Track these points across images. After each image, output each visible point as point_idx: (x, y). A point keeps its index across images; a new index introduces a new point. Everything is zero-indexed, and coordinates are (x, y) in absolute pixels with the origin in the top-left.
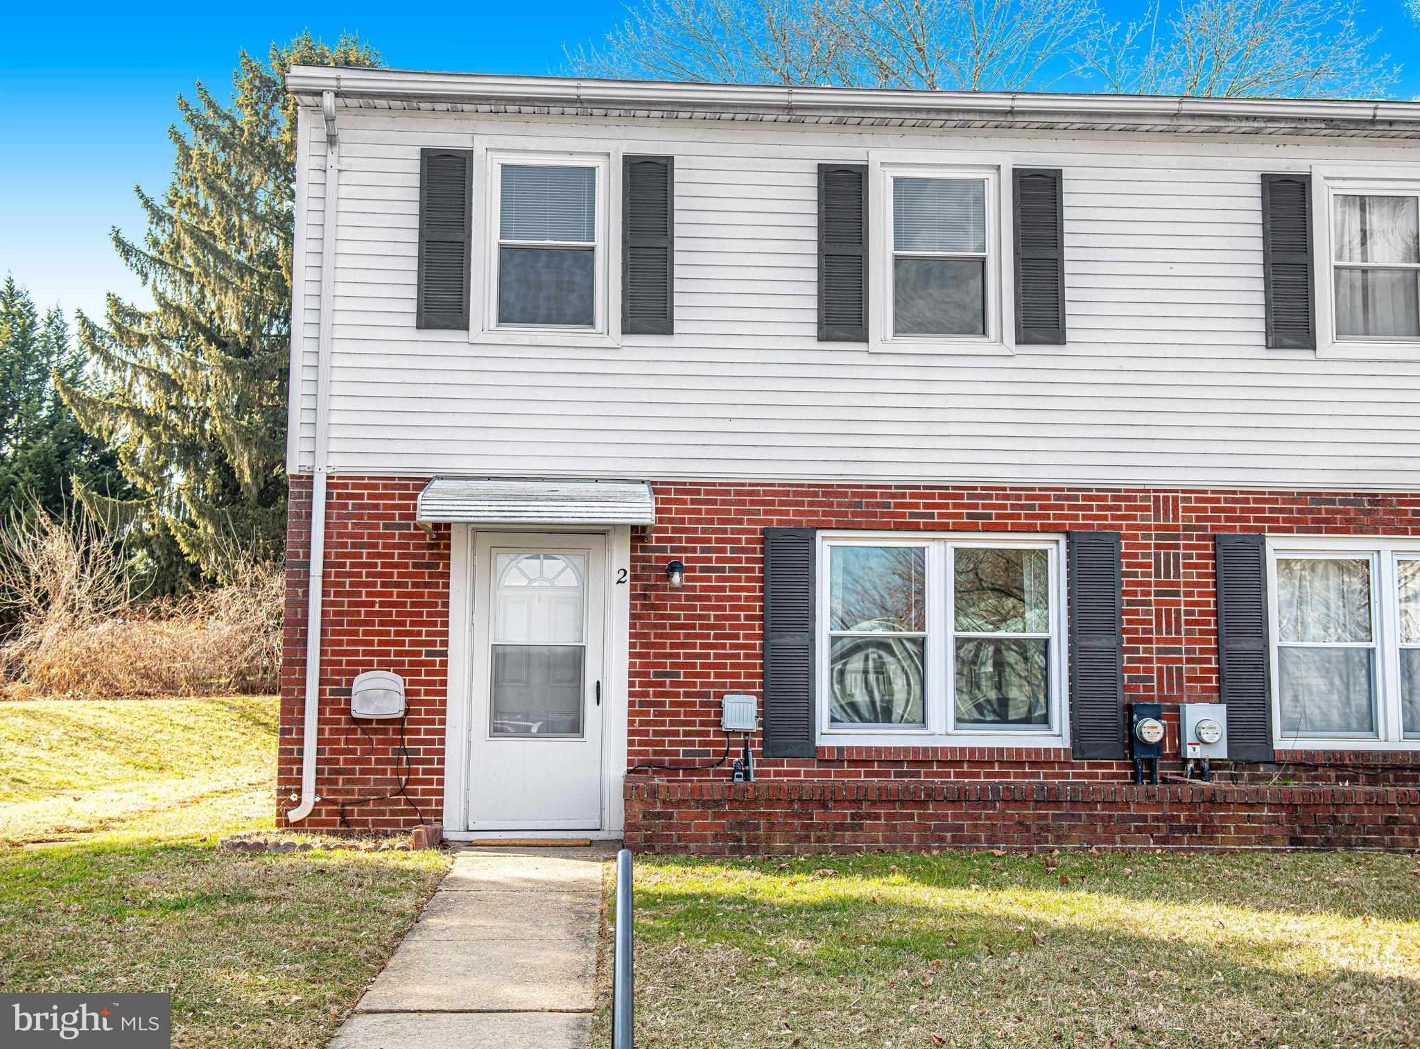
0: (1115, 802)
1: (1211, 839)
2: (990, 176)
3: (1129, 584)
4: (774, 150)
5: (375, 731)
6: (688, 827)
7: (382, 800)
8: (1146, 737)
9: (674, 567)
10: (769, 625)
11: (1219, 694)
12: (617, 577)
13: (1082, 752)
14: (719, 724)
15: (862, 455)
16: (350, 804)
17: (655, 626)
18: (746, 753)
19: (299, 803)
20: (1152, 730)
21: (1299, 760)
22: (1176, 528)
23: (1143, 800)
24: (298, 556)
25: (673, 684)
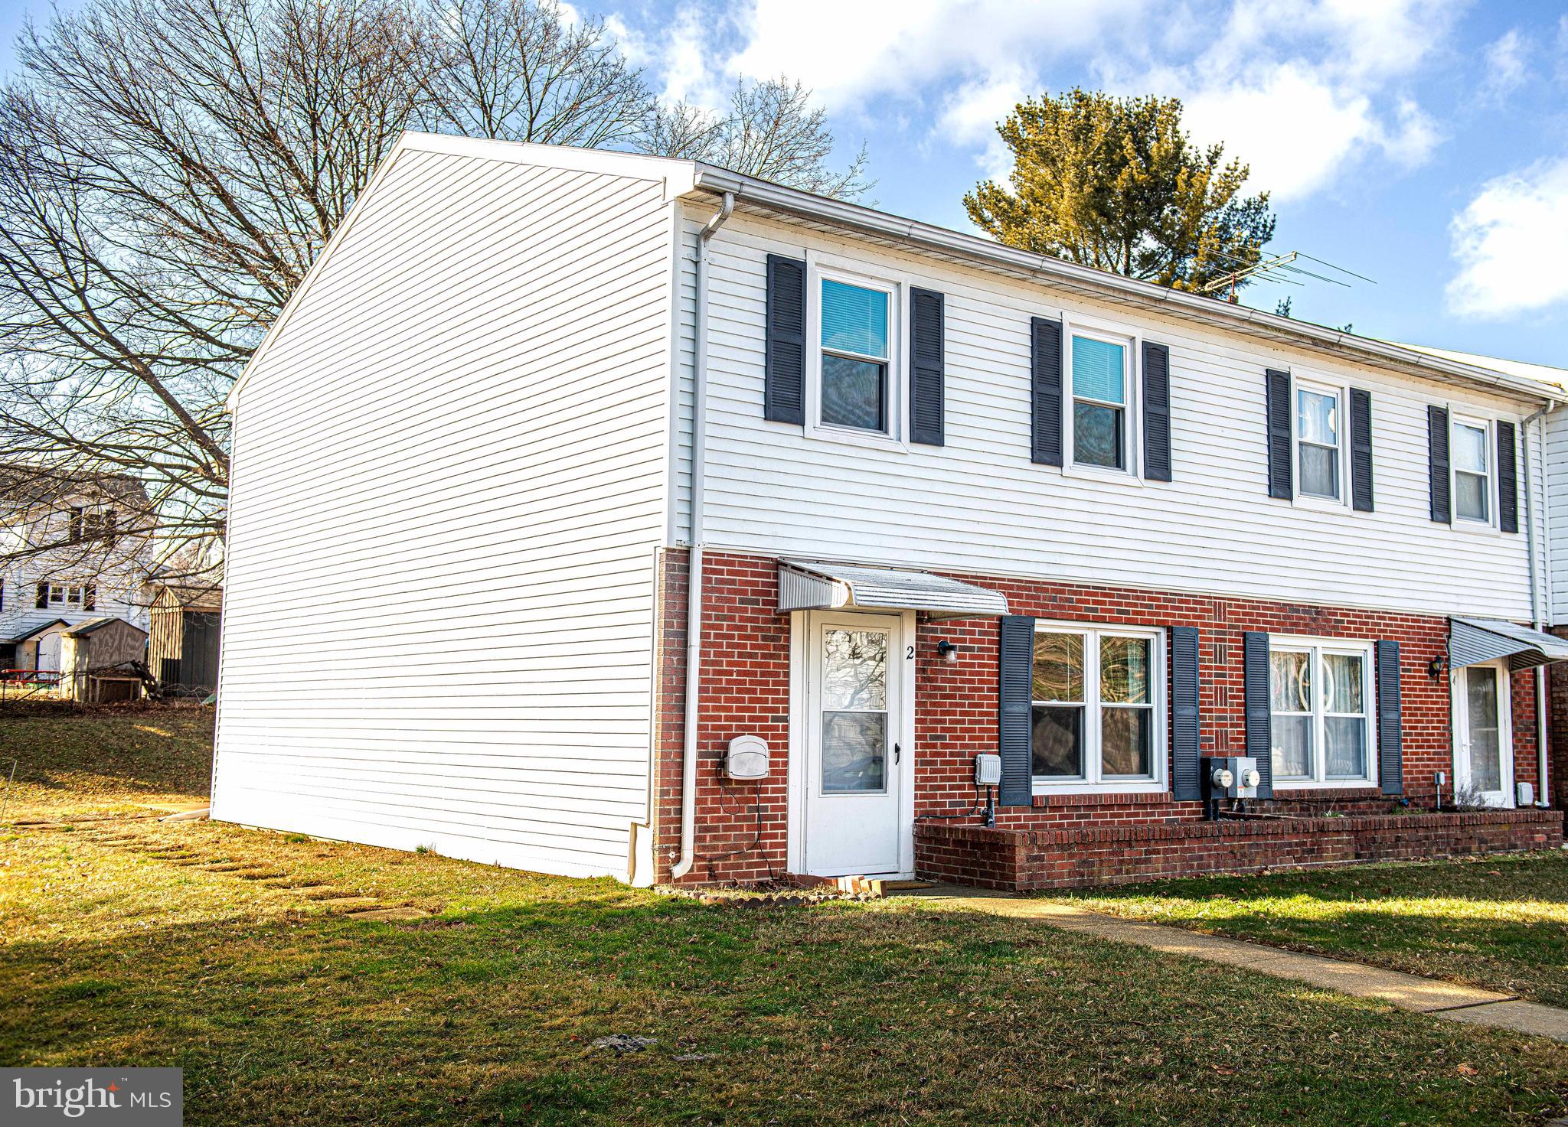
0: (1277, 834)
2: (1127, 344)
3: (1202, 667)
5: (734, 791)
6: (1053, 866)
7: (740, 855)
8: (1224, 783)
9: (948, 646)
10: (1003, 696)
11: (1253, 750)
12: (907, 653)
13: (1177, 795)
14: (973, 779)
16: (716, 860)
17: (930, 696)
18: (989, 803)
19: (678, 860)
20: (1224, 778)
21: (1284, 797)
22: (1225, 626)
24: (673, 627)
25: (942, 746)
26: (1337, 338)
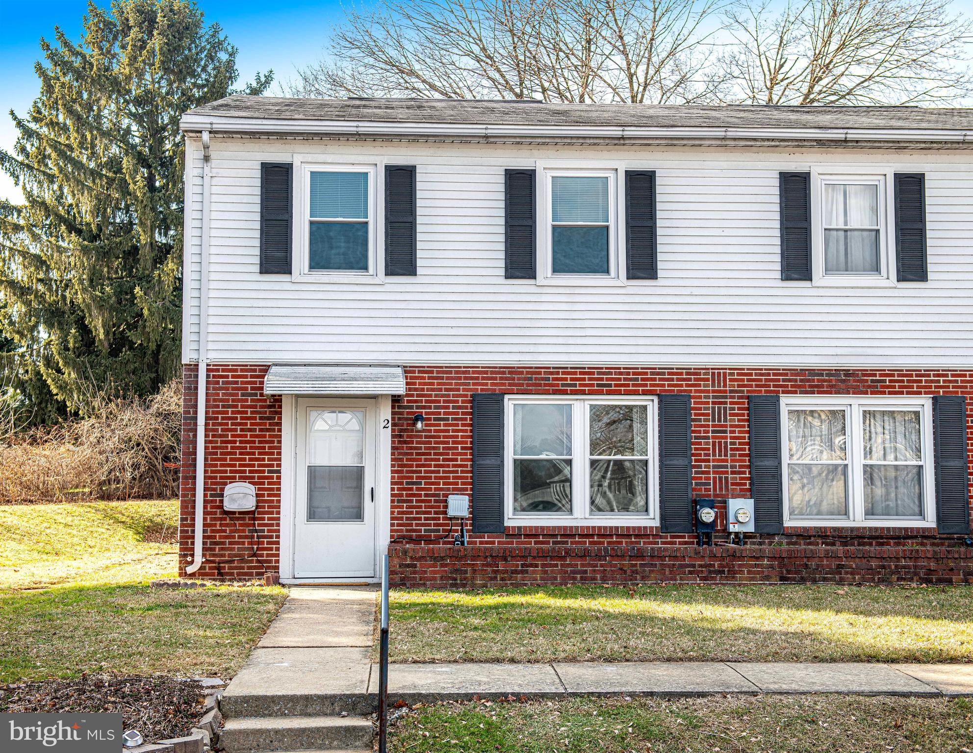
0: (676, 557)
1: (733, 577)
2: (611, 175)
3: (696, 426)
4: (478, 160)
5: (238, 519)
6: (425, 572)
7: (243, 561)
8: (704, 519)
9: (419, 418)
10: (476, 453)
11: (750, 493)
12: (383, 424)
13: (667, 529)
14: (445, 513)
15: (532, 349)
16: (223, 563)
17: (407, 454)
18: (462, 530)
19: (192, 562)
20: (708, 515)
21: (799, 532)
22: (725, 392)
23: (693, 555)
24: (190, 414)
25: (418, 489)
26: (844, 136)
